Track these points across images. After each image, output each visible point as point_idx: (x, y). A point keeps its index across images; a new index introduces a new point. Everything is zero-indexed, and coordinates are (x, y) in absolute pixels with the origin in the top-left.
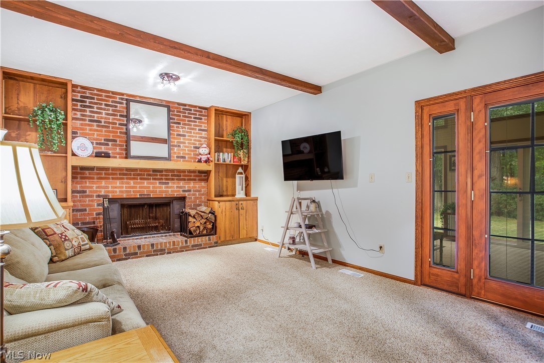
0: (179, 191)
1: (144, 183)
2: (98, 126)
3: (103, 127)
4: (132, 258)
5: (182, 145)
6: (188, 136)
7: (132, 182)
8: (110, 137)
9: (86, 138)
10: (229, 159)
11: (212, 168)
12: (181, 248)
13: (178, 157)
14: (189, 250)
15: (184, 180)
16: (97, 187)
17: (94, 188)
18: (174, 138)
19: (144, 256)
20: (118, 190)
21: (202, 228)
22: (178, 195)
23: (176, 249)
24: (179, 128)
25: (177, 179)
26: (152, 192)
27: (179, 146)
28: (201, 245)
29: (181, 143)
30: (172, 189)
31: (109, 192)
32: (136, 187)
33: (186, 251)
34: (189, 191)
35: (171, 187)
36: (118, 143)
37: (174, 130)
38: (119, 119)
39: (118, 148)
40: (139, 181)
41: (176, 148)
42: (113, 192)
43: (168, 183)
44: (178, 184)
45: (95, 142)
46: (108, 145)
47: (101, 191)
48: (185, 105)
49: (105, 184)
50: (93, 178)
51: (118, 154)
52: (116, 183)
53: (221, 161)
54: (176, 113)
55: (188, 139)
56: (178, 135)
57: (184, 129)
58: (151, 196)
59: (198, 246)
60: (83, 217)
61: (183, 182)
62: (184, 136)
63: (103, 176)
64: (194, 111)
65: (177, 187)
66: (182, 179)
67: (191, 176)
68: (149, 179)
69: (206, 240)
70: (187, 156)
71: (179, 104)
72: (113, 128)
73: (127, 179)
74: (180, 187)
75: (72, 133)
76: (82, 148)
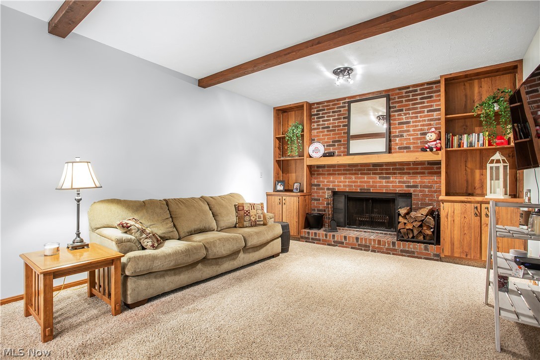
0: (401, 187)
1: (364, 178)
2: (328, 131)
3: (331, 132)
4: (339, 246)
5: (405, 134)
6: (413, 122)
7: (353, 177)
8: (336, 138)
9: (320, 142)
10: (481, 142)
11: (442, 157)
12: (387, 249)
13: (400, 148)
14: (396, 255)
15: (409, 173)
16: (327, 182)
17: (325, 182)
18: (396, 128)
19: (349, 247)
20: (342, 184)
21: (416, 232)
22: (400, 190)
23: (381, 249)
24: (401, 115)
25: (399, 173)
26: (372, 186)
27: (402, 136)
28: (413, 252)
29: (404, 132)
30: (394, 184)
31: (335, 186)
32: (357, 182)
33: (393, 254)
34: (416, 186)
35: (392, 182)
36: (342, 142)
37: (395, 120)
38: (343, 121)
39: (342, 147)
40: (359, 176)
41: (397, 139)
42: (338, 186)
43: (389, 178)
44: (400, 179)
45: (326, 144)
46: (334, 145)
47: (329, 185)
48: (408, 87)
49: (333, 179)
50: (324, 174)
51: (342, 153)
52: (341, 178)
53: (465, 146)
54: (397, 100)
55: (413, 126)
56: (400, 124)
57: (407, 116)
58: (371, 191)
59: (408, 253)
60: (318, 205)
61: (407, 176)
62: (408, 123)
63: (331, 172)
64: (421, 90)
65: (400, 182)
66: (406, 172)
67: (417, 169)
68: (369, 174)
69: (420, 248)
70: (411, 146)
71: (400, 89)
72: (338, 130)
73: (350, 174)
74: (404, 182)
75: (312, 141)
76: (316, 151)
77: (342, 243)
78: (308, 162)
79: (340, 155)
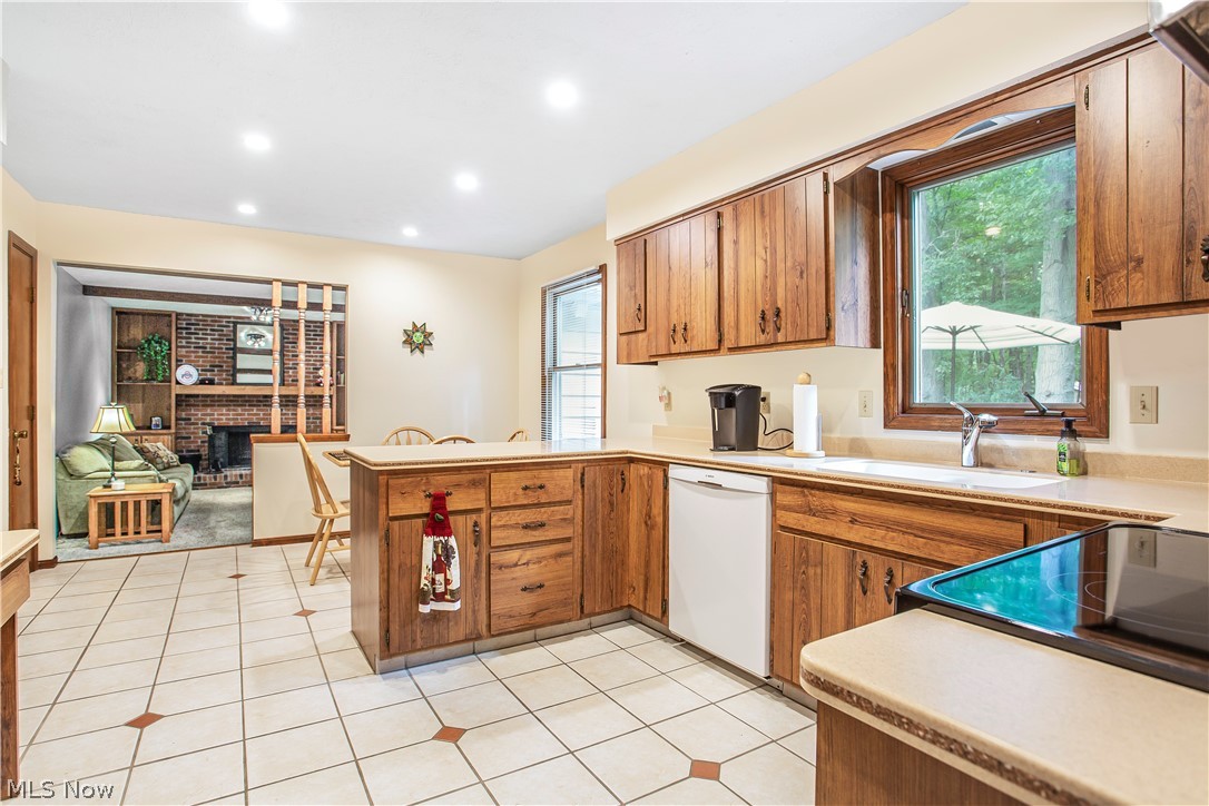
1: (253, 410)
2: (203, 352)
3: (208, 354)
7: (239, 409)
8: (215, 363)
9: (191, 365)
13: (293, 380)
16: (202, 415)
17: (199, 415)
18: (289, 360)
19: (245, 486)
20: (224, 418)
27: (295, 368)
31: (214, 420)
36: (224, 368)
38: (226, 344)
39: (223, 374)
40: (247, 407)
41: (291, 371)
42: (220, 420)
45: (200, 369)
46: (213, 371)
47: (206, 419)
49: (210, 411)
50: (198, 406)
51: (225, 381)
52: (222, 411)
54: (291, 331)
56: (293, 356)
58: (262, 424)
60: (186, 445)
63: (209, 403)
64: (314, 327)
68: (259, 406)
71: (295, 321)
72: (219, 353)
73: (234, 406)
75: (179, 363)
76: (187, 375)
77: (238, 483)
78: (176, 390)
79: (221, 384)
